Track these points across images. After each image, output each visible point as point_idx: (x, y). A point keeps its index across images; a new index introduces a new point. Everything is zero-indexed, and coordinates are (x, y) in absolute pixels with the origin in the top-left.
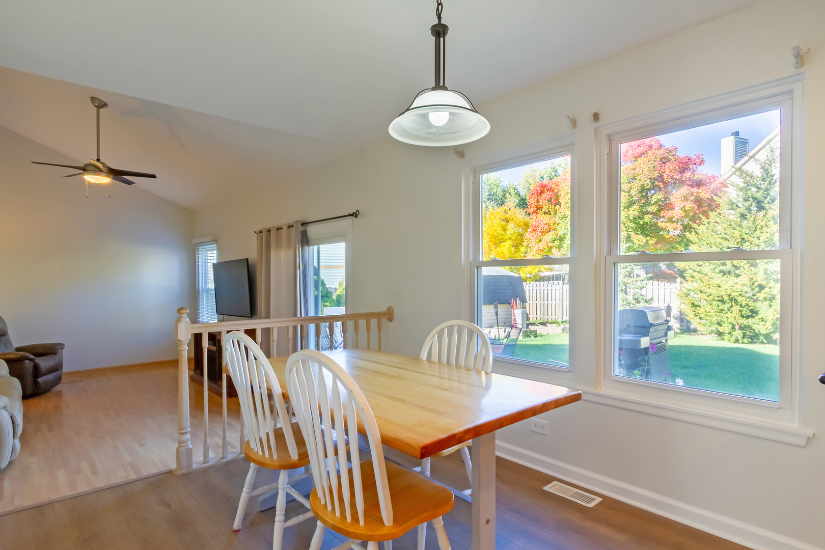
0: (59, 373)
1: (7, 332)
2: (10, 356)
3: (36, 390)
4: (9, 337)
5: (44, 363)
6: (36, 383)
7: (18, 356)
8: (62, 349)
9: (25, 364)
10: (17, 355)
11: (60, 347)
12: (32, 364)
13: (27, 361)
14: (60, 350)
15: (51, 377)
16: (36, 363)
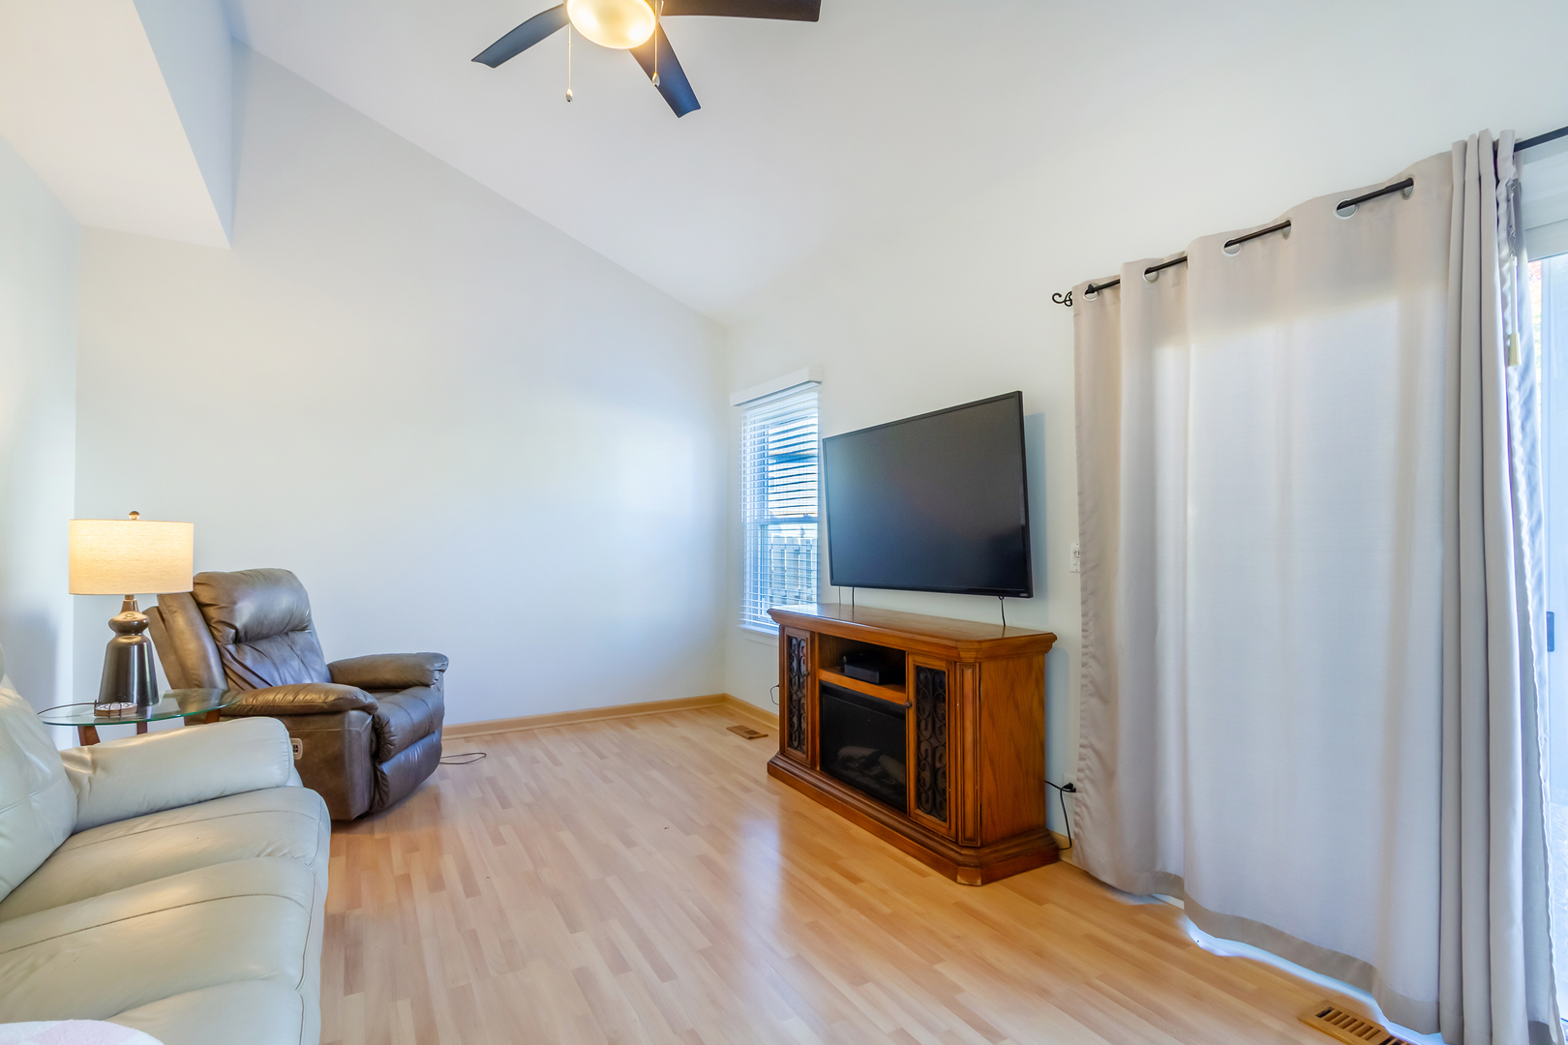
0: (434, 738)
1: (310, 620)
2: (308, 697)
3: (377, 797)
4: (313, 634)
5: (399, 713)
6: (377, 780)
7: (331, 698)
8: (443, 671)
9: (350, 723)
10: (327, 692)
11: (437, 665)
12: (369, 719)
13: (354, 713)
14: (437, 675)
15: (415, 753)
16: (379, 717)
